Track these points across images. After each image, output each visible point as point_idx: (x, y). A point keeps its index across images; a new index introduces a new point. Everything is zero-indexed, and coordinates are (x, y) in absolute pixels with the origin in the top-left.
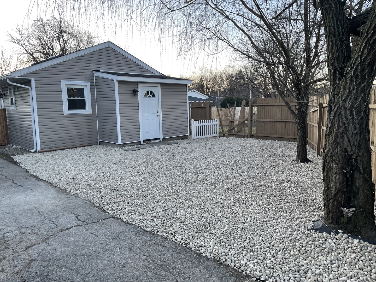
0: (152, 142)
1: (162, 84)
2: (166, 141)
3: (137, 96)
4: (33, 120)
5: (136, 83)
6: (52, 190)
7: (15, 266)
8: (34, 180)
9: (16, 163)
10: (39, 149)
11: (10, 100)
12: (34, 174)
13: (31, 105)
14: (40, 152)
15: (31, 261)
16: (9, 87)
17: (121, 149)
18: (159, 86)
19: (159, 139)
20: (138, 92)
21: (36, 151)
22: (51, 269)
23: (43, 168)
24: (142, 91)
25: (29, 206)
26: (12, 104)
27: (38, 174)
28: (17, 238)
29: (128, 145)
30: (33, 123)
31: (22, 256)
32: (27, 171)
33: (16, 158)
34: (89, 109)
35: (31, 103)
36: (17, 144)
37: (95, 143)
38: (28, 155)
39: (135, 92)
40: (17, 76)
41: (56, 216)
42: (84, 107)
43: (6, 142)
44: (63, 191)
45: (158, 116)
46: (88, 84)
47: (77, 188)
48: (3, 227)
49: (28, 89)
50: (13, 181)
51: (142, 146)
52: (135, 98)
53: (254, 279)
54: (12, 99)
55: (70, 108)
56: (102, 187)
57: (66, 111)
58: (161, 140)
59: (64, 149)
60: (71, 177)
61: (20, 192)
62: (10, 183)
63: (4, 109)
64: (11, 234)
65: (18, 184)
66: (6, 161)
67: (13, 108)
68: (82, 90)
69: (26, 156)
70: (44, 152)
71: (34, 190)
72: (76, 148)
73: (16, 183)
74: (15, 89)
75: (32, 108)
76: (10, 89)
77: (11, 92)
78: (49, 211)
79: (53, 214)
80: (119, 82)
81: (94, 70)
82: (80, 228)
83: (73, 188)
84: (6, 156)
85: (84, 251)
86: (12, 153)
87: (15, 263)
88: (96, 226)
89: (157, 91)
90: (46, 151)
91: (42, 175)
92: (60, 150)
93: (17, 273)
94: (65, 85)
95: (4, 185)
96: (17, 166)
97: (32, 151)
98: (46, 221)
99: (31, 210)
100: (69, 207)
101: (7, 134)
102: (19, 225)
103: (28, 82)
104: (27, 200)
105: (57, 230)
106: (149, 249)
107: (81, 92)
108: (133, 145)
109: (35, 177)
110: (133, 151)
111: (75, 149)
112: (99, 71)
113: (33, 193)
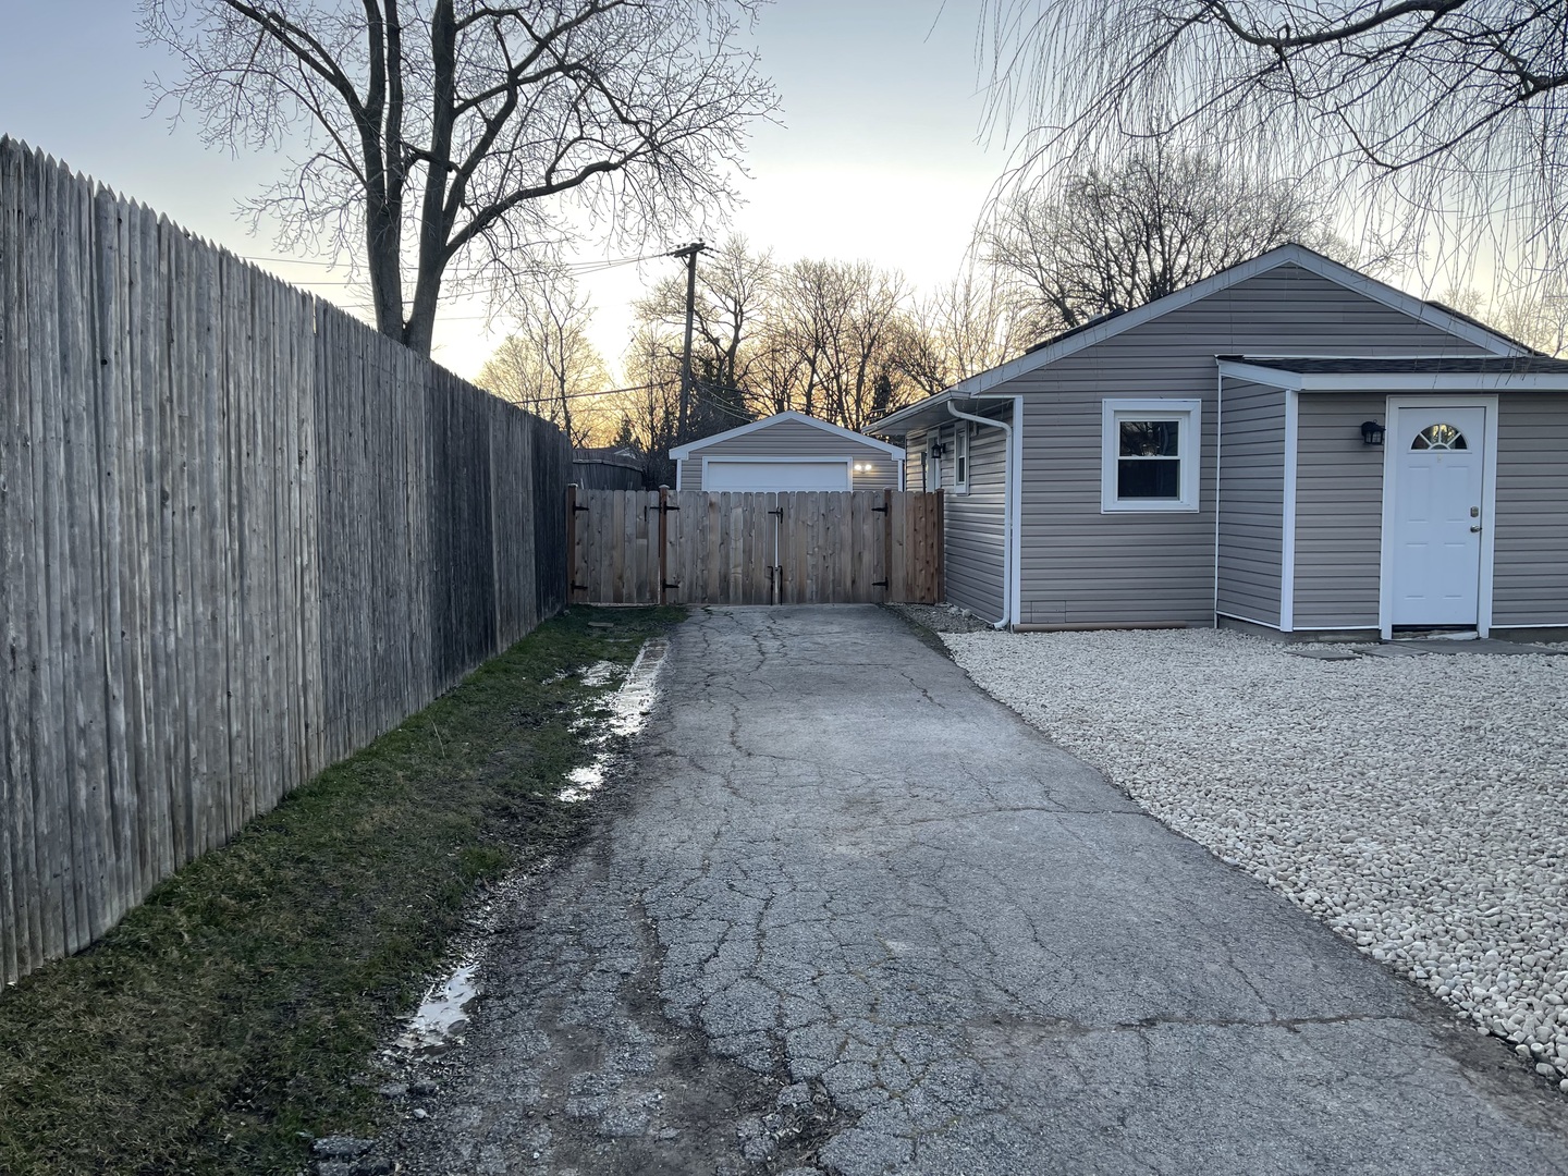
0: (1434, 636)
1: (1505, 396)
2: (1505, 639)
3: (1378, 447)
4: (1006, 528)
5: (1380, 397)
6: (1013, 727)
7: (880, 843)
8: (977, 697)
9: (945, 652)
10: (1016, 621)
11: (955, 464)
12: (983, 685)
13: (1008, 480)
14: (1018, 631)
15: (914, 844)
16: (957, 425)
17: (1288, 649)
18: (1493, 407)
19: (1473, 628)
20: (1382, 430)
21: (1007, 628)
22: (948, 863)
23: (1011, 673)
24: (1399, 426)
25: (944, 749)
26: (961, 478)
27: (991, 686)
28: (900, 802)
29: (1321, 638)
30: (1006, 538)
31: (900, 832)
32: (966, 675)
33: (950, 640)
34: (1188, 496)
35: (1007, 475)
36: (962, 603)
38: (984, 634)
39: (1371, 434)
40: (974, 391)
41: (997, 780)
42: (1171, 491)
43: (936, 596)
44: (1040, 734)
45: (1473, 530)
46: (1194, 406)
47: (1079, 733)
48: (876, 777)
49: (1002, 430)
50: (925, 691)
51: (1381, 649)
52: (1371, 457)
54: (962, 460)
55: (1125, 491)
57: (1110, 500)
58: (1484, 632)
59: (1092, 630)
60: (1077, 704)
61: (935, 716)
62: (918, 695)
63: (940, 493)
64: (889, 792)
65: (936, 700)
66: (922, 645)
67: (962, 489)
68: (1172, 428)
69: (977, 637)
70: (1029, 631)
71: (968, 718)
73: (930, 698)
74: (971, 430)
75: (1008, 490)
76: (959, 431)
77: (960, 440)
78: (987, 767)
79: (994, 775)
80: (1305, 396)
81: (1219, 358)
82: (1046, 814)
83: (1070, 731)
84: (927, 631)
85: (1032, 855)
86: (943, 627)
87: (883, 839)
88: (1084, 818)
90: (1035, 631)
91: (1002, 690)
92: (1077, 630)
93: (881, 855)
94: (1116, 412)
95: (902, 696)
96: (946, 661)
97: (997, 625)
98: (972, 785)
99: (946, 756)
100: (1036, 769)
101: (939, 570)
102: (910, 780)
103: (1003, 410)
104: (945, 735)
105: (989, 805)
107: (1164, 435)
108: (1345, 642)
109: (983, 691)
112: (1238, 359)
113: (964, 725)
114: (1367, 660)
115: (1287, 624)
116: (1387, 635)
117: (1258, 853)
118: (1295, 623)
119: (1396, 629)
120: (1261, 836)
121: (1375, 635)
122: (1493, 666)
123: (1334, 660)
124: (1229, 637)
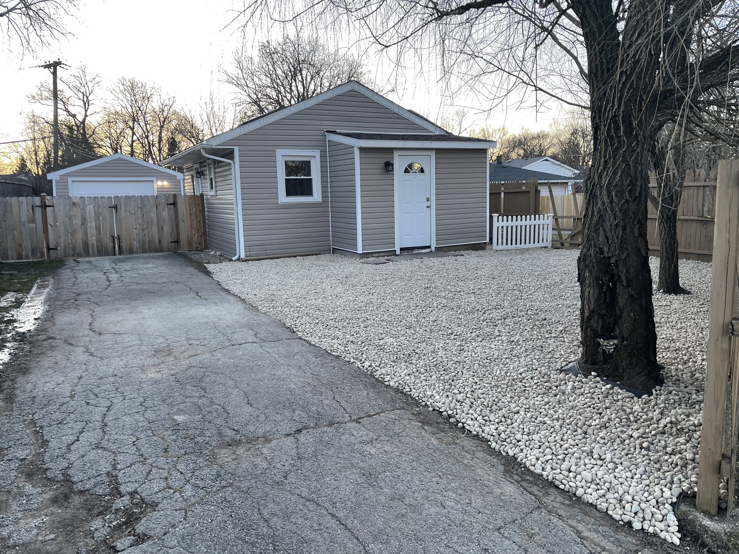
0: (416, 252)
1: (438, 151)
2: (442, 251)
3: (392, 172)
4: (235, 211)
5: (391, 150)
6: (241, 306)
7: (172, 369)
8: (223, 294)
9: (208, 273)
10: (243, 256)
11: (208, 181)
12: (226, 288)
13: (234, 188)
14: (244, 261)
15: (190, 367)
16: (208, 161)
17: (361, 261)
18: (433, 154)
19: (429, 247)
20: (392, 165)
21: (239, 259)
22: (206, 374)
23: (240, 281)
24: (399, 163)
25: (206, 320)
26: (212, 188)
27: (231, 288)
28: (183, 348)
29: (374, 255)
30: (235, 216)
31: (183, 363)
32: (218, 283)
33: (211, 267)
34: (317, 195)
35: (233, 186)
36: (217, 249)
37: (327, 251)
38: (228, 263)
39: (388, 167)
40: (214, 144)
41: (232, 331)
42: (309, 193)
43: (204, 246)
44: (253, 308)
45: (428, 207)
46: (317, 153)
47: (271, 305)
48: (170, 337)
49: (230, 164)
50: (198, 293)
51: (396, 258)
52: (389, 177)
53: (431, 409)
54: (211, 179)
55: (289, 193)
56: (305, 305)
57: (283, 198)
58: (433, 249)
59: (278, 258)
60: (271, 292)
61: (201, 305)
62: (194, 295)
63: (202, 195)
64: (178, 344)
65: (203, 297)
66: (196, 271)
67: (213, 193)
68: (308, 164)
69: (225, 265)
70: (249, 260)
71: (219, 304)
72: (295, 257)
73: (200, 296)
74: (215, 164)
75: (234, 193)
76: (209, 164)
77: (210, 169)
78: (227, 326)
79: (230, 330)
80: (362, 149)
81: (327, 131)
82: (255, 345)
83: (267, 305)
84: (199, 263)
85: (248, 364)
86: (207, 261)
87: (174, 367)
88: (272, 344)
89: (429, 163)
90: (252, 260)
91: (235, 289)
92: (271, 259)
93: (172, 375)
94: (283, 155)
95: (185, 296)
96: (208, 277)
97: (234, 259)
98: (220, 335)
99: (207, 323)
100: (251, 324)
101: (204, 234)
102: (189, 337)
103: (229, 154)
104: (207, 313)
105: (227, 344)
106: (322, 370)
107: (304, 167)
108: (383, 256)
109: (227, 290)
110: (376, 264)
111: (294, 259)
112: (334, 132)
113: (217, 307)
114: (391, 263)
115: (360, 250)
116: (398, 252)
117: (346, 349)
118: (363, 249)
119: (402, 249)
120: (348, 341)
121: (394, 253)
122: (436, 261)
123: (378, 264)
124: (337, 258)
